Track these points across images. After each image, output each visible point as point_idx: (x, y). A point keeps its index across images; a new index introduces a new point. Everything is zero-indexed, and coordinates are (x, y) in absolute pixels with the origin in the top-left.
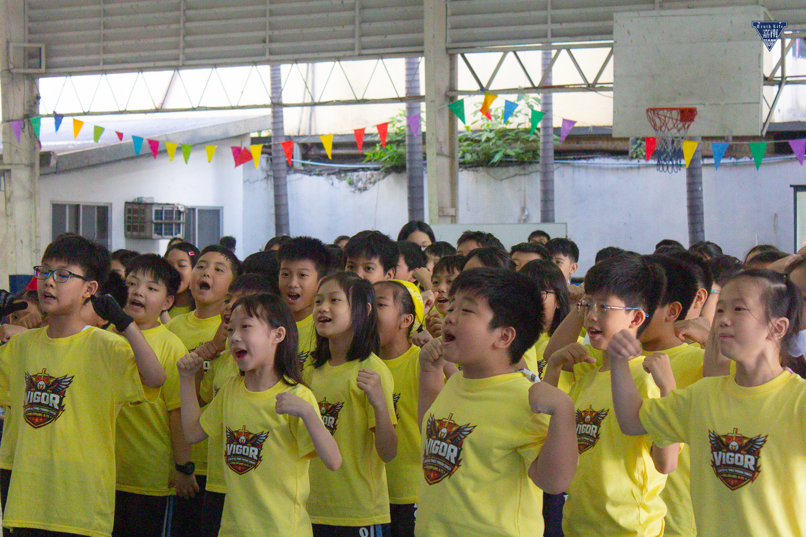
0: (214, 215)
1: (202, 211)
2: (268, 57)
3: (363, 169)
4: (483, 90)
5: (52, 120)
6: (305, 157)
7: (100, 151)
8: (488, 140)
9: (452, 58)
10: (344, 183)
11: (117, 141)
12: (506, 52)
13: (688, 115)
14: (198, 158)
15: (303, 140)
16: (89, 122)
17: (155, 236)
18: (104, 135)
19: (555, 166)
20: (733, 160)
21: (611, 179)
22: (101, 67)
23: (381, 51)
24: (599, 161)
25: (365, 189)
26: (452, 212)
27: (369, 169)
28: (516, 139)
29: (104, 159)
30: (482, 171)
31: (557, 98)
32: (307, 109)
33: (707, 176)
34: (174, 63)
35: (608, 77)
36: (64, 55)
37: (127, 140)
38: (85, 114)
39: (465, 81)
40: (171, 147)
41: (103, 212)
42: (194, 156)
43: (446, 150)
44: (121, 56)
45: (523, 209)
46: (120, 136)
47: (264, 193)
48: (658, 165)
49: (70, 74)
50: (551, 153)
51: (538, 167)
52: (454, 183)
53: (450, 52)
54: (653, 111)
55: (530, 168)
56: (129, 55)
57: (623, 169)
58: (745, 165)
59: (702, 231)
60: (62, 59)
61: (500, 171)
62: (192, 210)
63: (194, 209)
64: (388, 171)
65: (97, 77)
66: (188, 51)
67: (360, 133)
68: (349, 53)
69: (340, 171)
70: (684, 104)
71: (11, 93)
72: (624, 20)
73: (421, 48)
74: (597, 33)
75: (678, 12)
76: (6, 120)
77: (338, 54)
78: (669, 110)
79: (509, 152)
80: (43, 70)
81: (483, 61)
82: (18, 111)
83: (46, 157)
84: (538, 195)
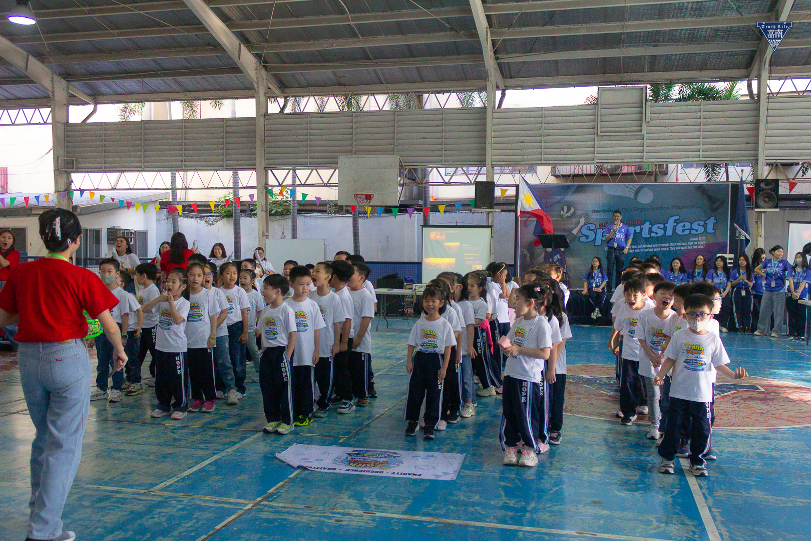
1: (140, 233)
2: (184, 168)
3: (212, 216)
4: (280, 185)
5: (79, 192)
6: (184, 210)
7: (100, 206)
9: (266, 172)
10: (203, 222)
11: (110, 202)
12: (290, 170)
13: (369, 197)
16: (98, 194)
18: (105, 199)
19: (297, 216)
22: (103, 169)
23: (236, 167)
25: (213, 224)
26: (267, 234)
27: (214, 216)
28: (280, 205)
29: (100, 210)
31: (301, 189)
34: (140, 169)
36: (85, 163)
37: (116, 201)
38: (95, 190)
39: (272, 181)
41: (97, 233)
43: (264, 209)
44: (113, 165)
45: (283, 233)
46: (113, 199)
47: (166, 224)
50: (296, 211)
51: (290, 216)
52: (267, 222)
53: (266, 169)
54: (356, 195)
55: (287, 217)
57: (325, 218)
63: (136, 232)
64: (223, 217)
65: (101, 174)
66: (146, 164)
68: (220, 168)
69: (201, 217)
70: (368, 193)
71: (59, 180)
72: (343, 159)
73: (254, 167)
74: (330, 163)
75: (359, 156)
76: (56, 191)
77: (216, 168)
78: (362, 195)
79: (278, 210)
80: (74, 169)
81: (281, 174)
82: (62, 188)
83: (75, 208)
84: (290, 228)
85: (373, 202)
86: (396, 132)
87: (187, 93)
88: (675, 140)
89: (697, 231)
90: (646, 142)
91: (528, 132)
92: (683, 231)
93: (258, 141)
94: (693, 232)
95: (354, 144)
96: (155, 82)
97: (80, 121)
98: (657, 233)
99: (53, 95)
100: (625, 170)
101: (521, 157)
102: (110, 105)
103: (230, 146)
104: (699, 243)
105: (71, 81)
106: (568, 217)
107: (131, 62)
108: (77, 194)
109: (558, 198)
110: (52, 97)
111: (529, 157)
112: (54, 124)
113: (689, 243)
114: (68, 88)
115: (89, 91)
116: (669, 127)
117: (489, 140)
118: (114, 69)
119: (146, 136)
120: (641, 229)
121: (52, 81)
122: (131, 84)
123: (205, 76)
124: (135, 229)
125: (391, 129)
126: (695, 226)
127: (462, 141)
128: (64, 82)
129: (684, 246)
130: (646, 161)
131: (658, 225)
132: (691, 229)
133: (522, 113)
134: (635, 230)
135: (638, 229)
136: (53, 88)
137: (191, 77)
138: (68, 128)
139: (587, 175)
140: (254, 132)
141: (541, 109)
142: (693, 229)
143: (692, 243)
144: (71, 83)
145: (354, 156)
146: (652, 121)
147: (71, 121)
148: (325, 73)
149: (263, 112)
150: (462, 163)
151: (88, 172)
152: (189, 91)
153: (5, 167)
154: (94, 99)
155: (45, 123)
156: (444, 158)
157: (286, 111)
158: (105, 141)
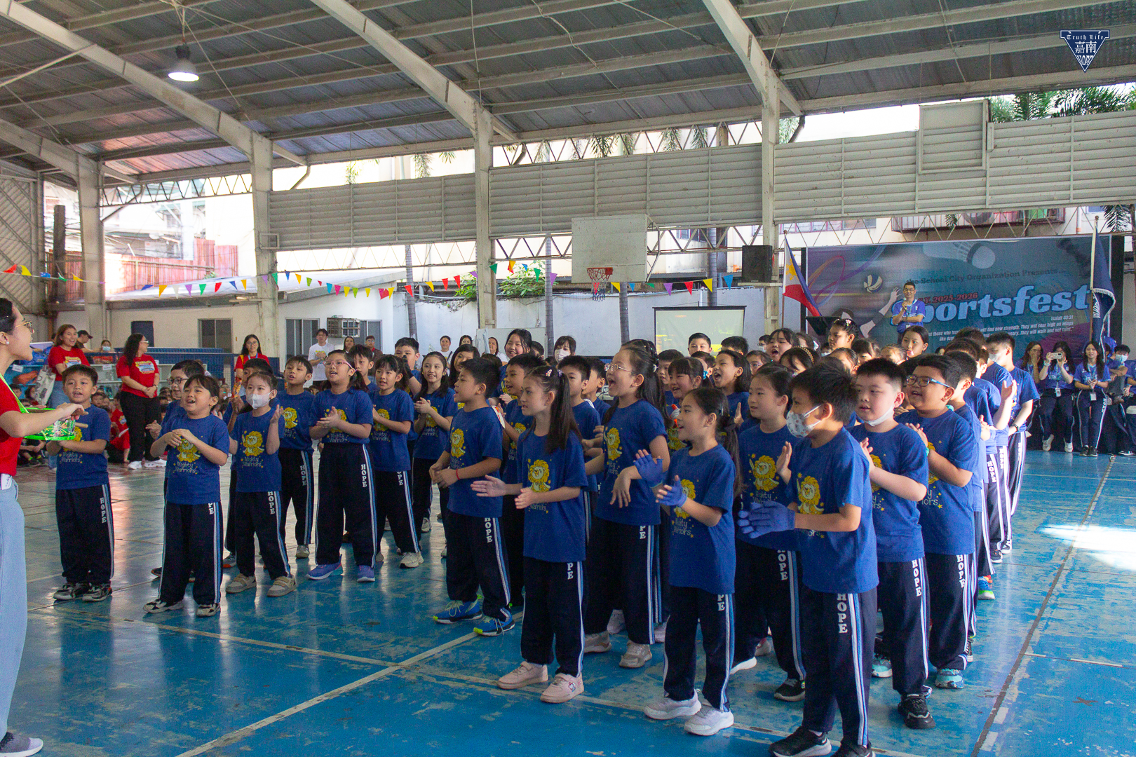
0: (377, 325)
1: (371, 323)
2: (397, 241)
3: (455, 300)
4: (508, 258)
5: (285, 274)
6: (425, 293)
7: (312, 291)
8: (519, 284)
9: (492, 242)
10: (446, 307)
11: (319, 286)
12: (519, 238)
13: (609, 271)
14: (361, 294)
15: (424, 284)
16: (304, 276)
18: (312, 282)
19: (553, 297)
21: (582, 304)
22: (309, 246)
23: (456, 238)
24: (576, 294)
25: (457, 310)
26: (493, 322)
27: (458, 300)
28: (533, 284)
29: (315, 295)
30: (517, 300)
31: (553, 261)
32: (427, 268)
33: (631, 302)
34: (348, 244)
35: (570, 252)
36: (289, 240)
37: (324, 285)
38: (302, 271)
39: (499, 254)
40: (346, 290)
41: (315, 323)
42: (359, 294)
43: (489, 290)
44: (320, 240)
45: (538, 320)
46: (320, 282)
47: (404, 311)
48: (594, 297)
49: (293, 250)
50: (551, 291)
51: (545, 298)
52: (494, 307)
53: (491, 239)
54: (590, 270)
55: (541, 299)
56: (324, 240)
58: (650, 296)
60: (288, 242)
61: (525, 300)
62: (364, 322)
63: (366, 322)
64: (468, 301)
65: (308, 251)
66: (355, 237)
67: (445, 281)
68: (439, 239)
69: (444, 301)
70: (608, 265)
71: (261, 261)
72: (577, 222)
73: (473, 237)
74: (565, 228)
75: (605, 217)
76: (259, 275)
77: (433, 239)
78: (600, 268)
79: (529, 290)
80: (278, 247)
81: (508, 243)
82: (265, 270)
83: (281, 294)
84: (544, 312)
85: (613, 277)
86: (649, 182)
87: (407, 146)
88: (1033, 176)
89: (1060, 306)
90: (989, 180)
91: (822, 173)
92: (1040, 307)
93: (478, 203)
94: (1055, 308)
95: (596, 202)
96: (368, 135)
97: (288, 188)
98: (1001, 311)
99: (253, 158)
100: (997, 219)
101: (813, 209)
102: (324, 165)
103: (449, 211)
104: (1064, 324)
105: (276, 139)
106: (874, 291)
107: (338, 112)
108: (281, 278)
109: (859, 264)
110: (251, 161)
111: (824, 208)
112: (255, 191)
113: (1049, 325)
114: (272, 149)
115: (300, 150)
116: (1024, 157)
117: (765, 188)
118: (317, 121)
119: (355, 203)
120: (978, 306)
121: (251, 141)
122: (341, 139)
123: (422, 123)
124: (363, 318)
126: (1058, 299)
127: (733, 190)
128: (266, 142)
129: (1041, 329)
130: (990, 207)
131: (1003, 299)
132: (1052, 304)
133: (815, 148)
134: (969, 308)
135: (973, 305)
136: (252, 149)
137: (407, 126)
138: (272, 197)
139: (940, 229)
140: (473, 192)
141: (840, 141)
142: (1055, 304)
143: (1053, 325)
144: (275, 142)
145: (597, 218)
146: (997, 150)
147: (275, 189)
148: (564, 110)
149: (485, 166)
150: (735, 221)
152: (411, 143)
153: (234, 244)
154: (306, 160)
155: (248, 192)
156: (710, 215)
157: (522, 162)
158: (311, 210)
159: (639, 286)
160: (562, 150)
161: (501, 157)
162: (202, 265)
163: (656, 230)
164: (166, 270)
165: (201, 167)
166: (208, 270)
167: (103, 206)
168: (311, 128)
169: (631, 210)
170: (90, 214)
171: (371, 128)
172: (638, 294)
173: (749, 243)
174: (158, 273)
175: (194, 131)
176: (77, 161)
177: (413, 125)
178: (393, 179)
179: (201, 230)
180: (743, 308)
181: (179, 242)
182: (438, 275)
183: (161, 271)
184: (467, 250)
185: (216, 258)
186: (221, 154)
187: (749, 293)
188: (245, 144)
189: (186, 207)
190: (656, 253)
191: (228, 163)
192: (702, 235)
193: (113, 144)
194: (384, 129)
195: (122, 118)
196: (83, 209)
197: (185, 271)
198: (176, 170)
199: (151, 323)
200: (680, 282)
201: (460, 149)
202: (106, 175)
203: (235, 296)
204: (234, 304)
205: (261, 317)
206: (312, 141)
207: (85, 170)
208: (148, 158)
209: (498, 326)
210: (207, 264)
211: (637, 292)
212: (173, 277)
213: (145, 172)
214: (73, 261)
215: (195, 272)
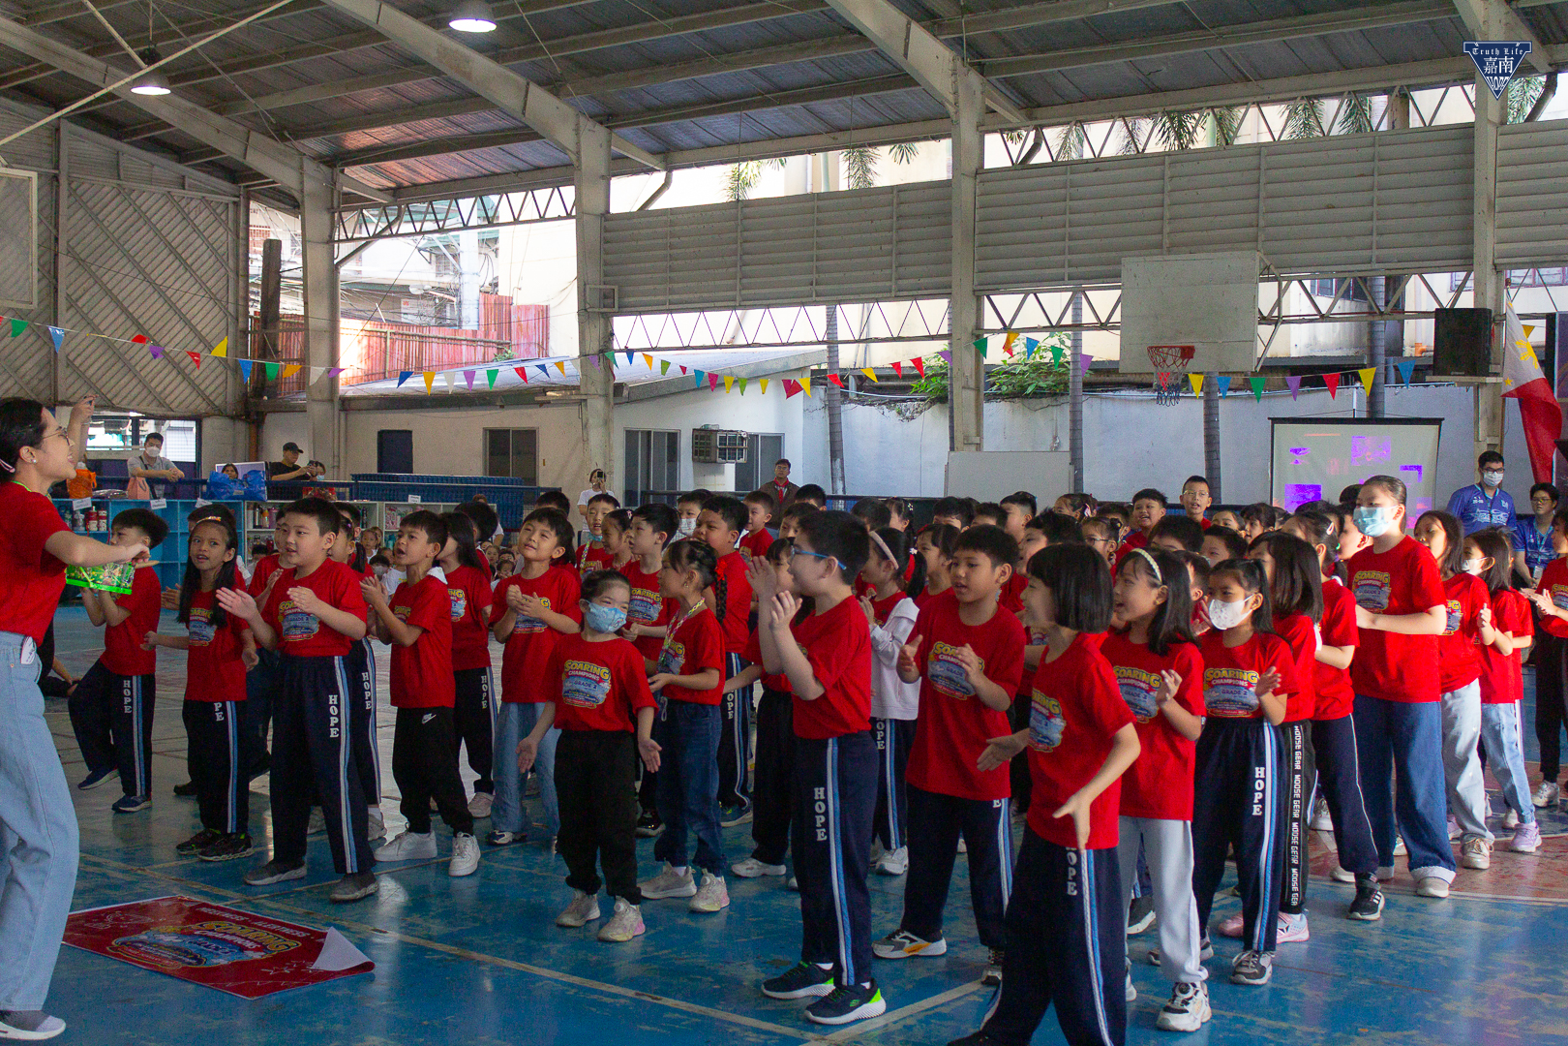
0: (776, 441)
1: (766, 438)
2: (814, 298)
3: (911, 400)
4: (1006, 329)
5: (625, 354)
6: (859, 388)
7: (669, 382)
9: (979, 299)
10: (894, 412)
11: (681, 375)
12: (1027, 294)
13: (1187, 352)
14: (753, 390)
15: (857, 373)
16: (658, 357)
17: (719, 460)
18: (670, 368)
19: (1084, 398)
20: (1249, 392)
21: (1136, 410)
22: (667, 307)
23: (915, 293)
24: (1126, 393)
25: (913, 418)
26: (977, 440)
27: (916, 400)
28: (1049, 373)
29: (673, 390)
30: (1018, 403)
31: (1086, 335)
32: (863, 345)
33: (1224, 408)
34: (731, 303)
35: (1117, 317)
36: (635, 296)
37: (690, 373)
38: (653, 349)
39: (990, 321)
40: (729, 381)
41: (673, 438)
42: (749, 388)
43: (972, 384)
44: (685, 297)
45: (1055, 438)
46: (684, 369)
47: (821, 420)
48: (1159, 398)
50: (1081, 386)
51: (1069, 399)
52: (979, 414)
53: (977, 293)
54: (1154, 350)
55: (1062, 400)
56: (691, 296)
57: (1147, 401)
59: (1218, 459)
60: (632, 299)
61: (1034, 402)
62: (754, 437)
63: (757, 436)
64: (933, 402)
65: (665, 316)
66: (744, 292)
67: (897, 366)
68: (885, 295)
69: (891, 401)
70: (1185, 342)
71: (587, 330)
72: (1131, 265)
73: (948, 291)
74: (1108, 277)
75: (1178, 257)
76: (583, 355)
77: (877, 296)
78: (1171, 347)
79: (1042, 384)
80: (616, 309)
81: (1006, 303)
82: (594, 347)
83: (619, 388)
84: (1067, 424)
85: (1193, 364)
86: (1263, 194)
87: (837, 134)
93: (957, 231)
95: (1167, 228)
96: (771, 117)
97: (635, 209)
99: (579, 159)
102: (695, 170)
103: (905, 246)
105: (616, 127)
108: (621, 358)
110: (576, 164)
112: (580, 214)
114: (609, 143)
115: (655, 145)
117: (1480, 204)
118: (687, 95)
119: (745, 234)
121: (577, 131)
122: (725, 124)
123: (863, 96)
124: (753, 430)
125: (1252, 190)
127: (1420, 208)
128: (601, 131)
136: (578, 144)
137: (836, 100)
138: (609, 224)
140: (947, 213)
144: (616, 131)
145: (1167, 257)
147: (613, 210)
148: (1110, 68)
149: (973, 166)
150: (1421, 264)
151: (640, 313)
152: (840, 130)
153: (545, 304)
154: (665, 160)
155: (569, 216)
156: (1376, 252)
157: (1036, 160)
158: (671, 247)
159: (1240, 379)
160: (1105, 138)
161: (997, 153)
162: (490, 339)
163: (1275, 279)
164: (435, 345)
165: (495, 174)
166: (501, 347)
167: (339, 241)
168: (677, 107)
169: (1229, 244)
170: (318, 253)
171: (774, 105)
172: (1238, 393)
173: (1446, 303)
174: (421, 352)
175: (484, 114)
176: (302, 168)
177: (847, 98)
178: (809, 191)
179: (490, 280)
180: (1437, 421)
181: (454, 299)
182: (882, 357)
183: (426, 348)
184: (934, 313)
185: (514, 326)
186: (528, 152)
187: (1449, 395)
188: (565, 136)
189: (468, 241)
190: (1275, 320)
191: (538, 168)
192: (1358, 290)
193: (358, 139)
194: (798, 106)
195: (373, 96)
196: (308, 244)
197: (464, 348)
198: (455, 180)
199: (410, 432)
200: (1315, 374)
201: (925, 139)
202: (345, 189)
203: (544, 390)
204: (541, 404)
205: (585, 426)
206: (677, 130)
207: (313, 181)
208: (411, 162)
209: (986, 447)
210: (500, 336)
211: (1235, 390)
212: (445, 357)
213: (406, 184)
214: (290, 331)
215: (480, 350)
